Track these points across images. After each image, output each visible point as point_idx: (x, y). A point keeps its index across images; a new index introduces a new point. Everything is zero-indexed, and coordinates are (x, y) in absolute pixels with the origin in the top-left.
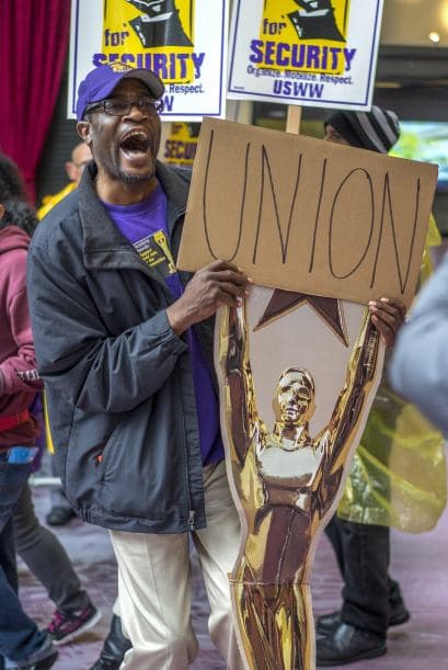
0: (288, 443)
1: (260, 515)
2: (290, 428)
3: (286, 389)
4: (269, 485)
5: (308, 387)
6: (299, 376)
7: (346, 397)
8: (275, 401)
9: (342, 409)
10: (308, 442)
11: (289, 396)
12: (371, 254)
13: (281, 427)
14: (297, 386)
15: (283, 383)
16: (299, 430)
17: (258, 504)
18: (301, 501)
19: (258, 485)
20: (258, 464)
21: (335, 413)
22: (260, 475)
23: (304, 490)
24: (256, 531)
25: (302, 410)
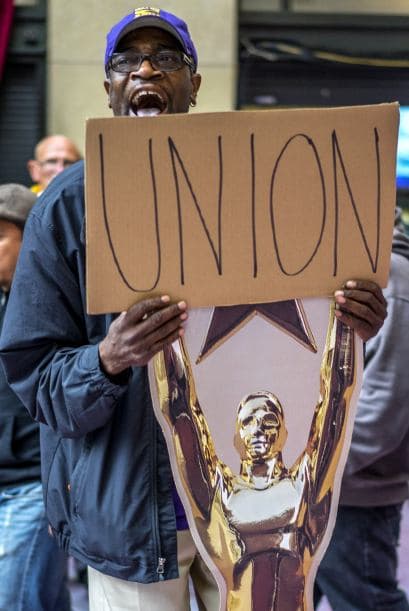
0: (260, 481)
1: (239, 570)
2: (260, 465)
3: (247, 421)
4: (243, 533)
5: (275, 411)
6: (262, 402)
7: (322, 412)
8: (237, 439)
9: (320, 426)
10: (284, 474)
11: (253, 428)
12: (329, 236)
13: (248, 466)
14: (260, 414)
15: (243, 415)
16: (271, 464)
17: (234, 558)
18: (286, 542)
19: (230, 537)
20: (227, 513)
21: (312, 433)
22: (231, 525)
23: (287, 530)
24: (236, 585)
25: (272, 440)
